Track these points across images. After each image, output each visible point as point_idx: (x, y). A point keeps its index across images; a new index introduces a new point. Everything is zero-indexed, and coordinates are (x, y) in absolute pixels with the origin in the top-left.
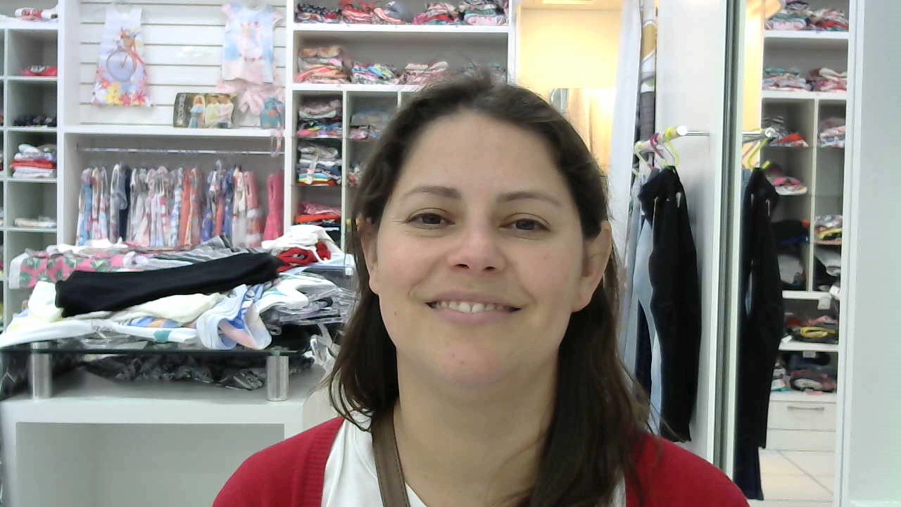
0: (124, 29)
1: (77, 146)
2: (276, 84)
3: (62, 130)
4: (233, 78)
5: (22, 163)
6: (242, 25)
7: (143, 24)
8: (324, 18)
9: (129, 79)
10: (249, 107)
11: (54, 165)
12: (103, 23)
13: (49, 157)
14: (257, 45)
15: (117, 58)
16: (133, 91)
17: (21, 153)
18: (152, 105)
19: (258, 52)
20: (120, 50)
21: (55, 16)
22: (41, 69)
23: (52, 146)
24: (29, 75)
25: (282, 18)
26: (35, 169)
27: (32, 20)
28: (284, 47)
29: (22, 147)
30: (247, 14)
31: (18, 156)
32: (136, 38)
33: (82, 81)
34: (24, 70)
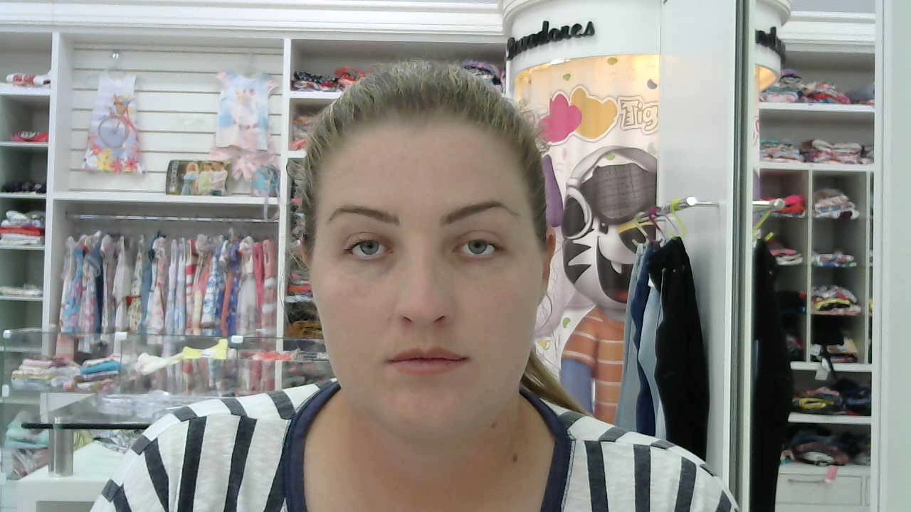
0: (118, 95)
1: (66, 213)
2: (271, 152)
3: (51, 197)
4: (227, 145)
5: (10, 230)
6: (237, 93)
7: (137, 91)
8: (321, 87)
9: (121, 146)
10: (242, 175)
11: (42, 232)
12: (96, 90)
13: (38, 224)
14: (251, 112)
15: (108, 125)
16: (125, 157)
17: (9, 221)
18: (144, 172)
19: (252, 120)
20: (113, 116)
21: (48, 82)
22: (32, 135)
23: (41, 213)
24: (19, 141)
25: (277, 86)
26: (24, 237)
27: (24, 85)
28: (280, 115)
29: (9, 214)
30: (242, 81)
31: (5, 223)
32: (130, 105)
33: (73, 147)
34: (13, 136)
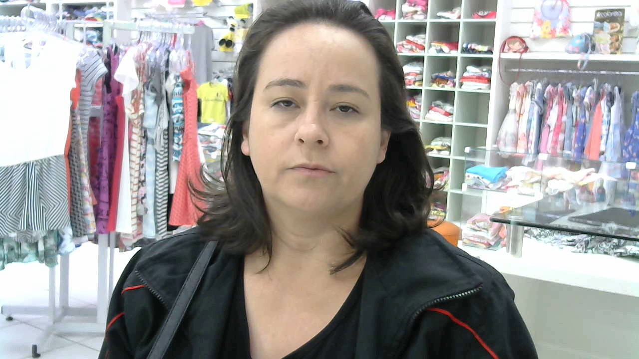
1: (505, 67)
3: (495, 57)
5: (468, 79)
11: (489, 80)
13: (487, 75)
15: (548, 3)
17: (468, 72)
22: (486, 13)
23: (489, 67)
24: (477, 18)
26: (477, 84)
29: (468, 68)
31: (466, 75)
33: (513, 20)
34: (474, 15)
